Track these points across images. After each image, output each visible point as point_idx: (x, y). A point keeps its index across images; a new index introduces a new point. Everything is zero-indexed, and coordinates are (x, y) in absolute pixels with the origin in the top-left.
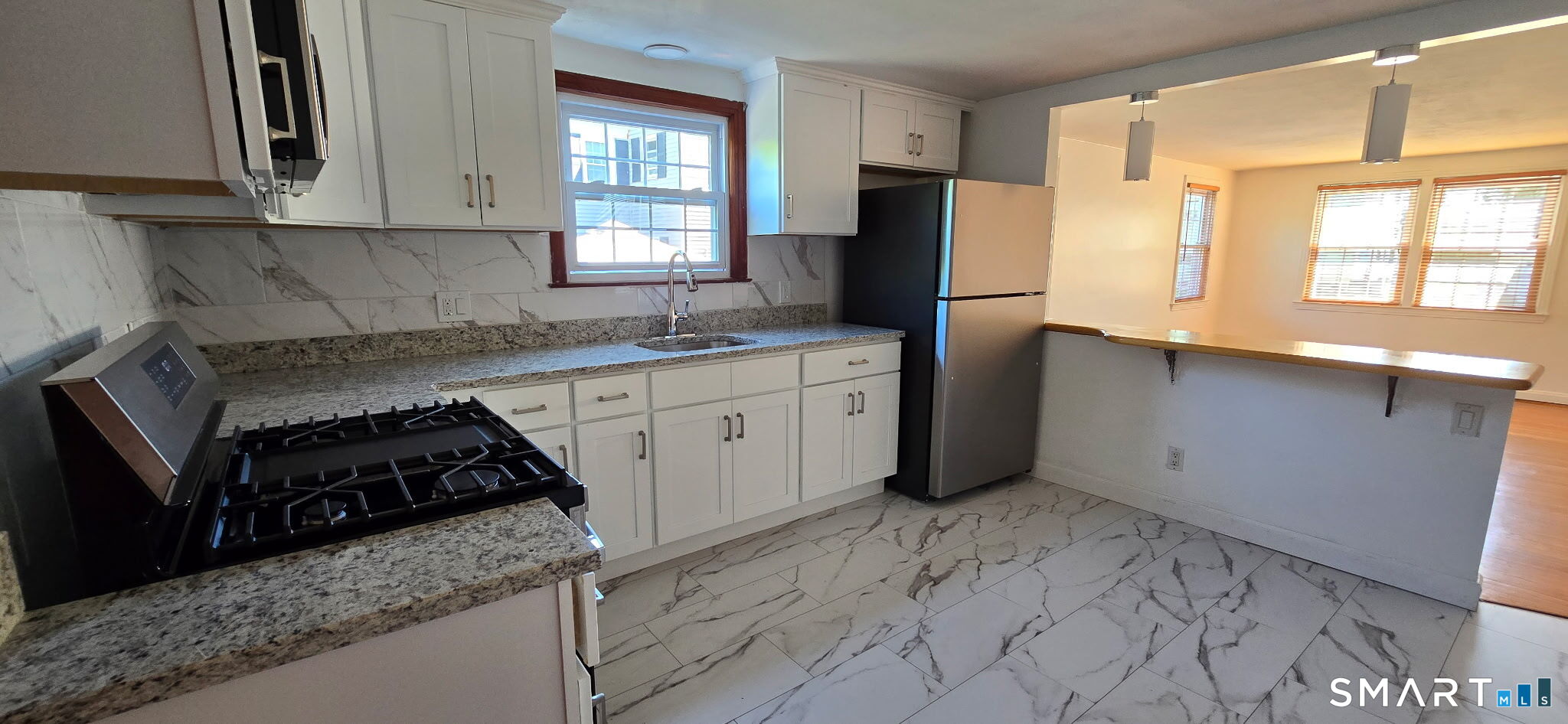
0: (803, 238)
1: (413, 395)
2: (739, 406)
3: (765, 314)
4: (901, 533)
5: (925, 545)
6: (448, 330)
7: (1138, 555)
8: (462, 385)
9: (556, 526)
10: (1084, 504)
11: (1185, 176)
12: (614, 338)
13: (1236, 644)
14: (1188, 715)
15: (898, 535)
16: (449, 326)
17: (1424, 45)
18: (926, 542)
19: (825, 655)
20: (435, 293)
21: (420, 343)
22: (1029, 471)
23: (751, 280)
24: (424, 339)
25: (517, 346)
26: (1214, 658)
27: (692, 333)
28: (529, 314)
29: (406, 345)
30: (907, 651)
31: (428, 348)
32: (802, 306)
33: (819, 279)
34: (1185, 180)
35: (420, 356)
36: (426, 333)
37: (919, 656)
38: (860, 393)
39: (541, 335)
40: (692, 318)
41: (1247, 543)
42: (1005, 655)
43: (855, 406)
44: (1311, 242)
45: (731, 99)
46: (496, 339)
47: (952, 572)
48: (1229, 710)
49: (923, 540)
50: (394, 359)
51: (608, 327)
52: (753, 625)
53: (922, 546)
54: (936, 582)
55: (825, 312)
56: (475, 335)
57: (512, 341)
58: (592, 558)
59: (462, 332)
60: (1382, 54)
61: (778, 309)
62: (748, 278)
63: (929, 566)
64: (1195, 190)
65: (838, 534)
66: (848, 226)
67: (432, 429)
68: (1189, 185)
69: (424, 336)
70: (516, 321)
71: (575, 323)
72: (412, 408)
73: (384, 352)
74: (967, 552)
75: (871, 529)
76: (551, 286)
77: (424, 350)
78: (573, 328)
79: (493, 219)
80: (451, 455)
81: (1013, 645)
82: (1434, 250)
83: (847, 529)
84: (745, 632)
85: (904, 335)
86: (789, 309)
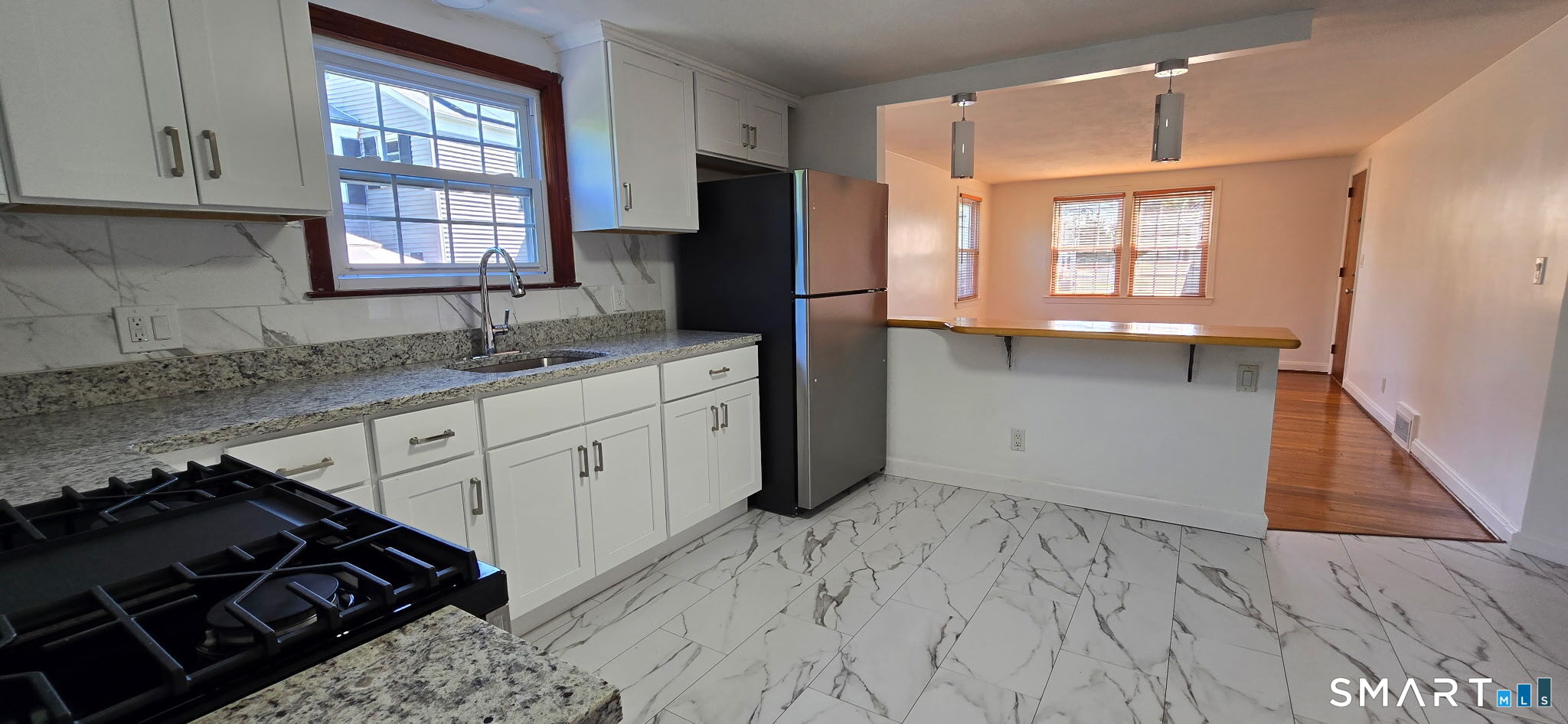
0: (634, 233)
1: (98, 466)
2: (596, 433)
3: (599, 324)
4: (782, 553)
5: (811, 562)
6: (141, 364)
7: (1008, 537)
8: (187, 441)
9: (504, 657)
10: (941, 494)
11: (958, 187)
12: (409, 362)
13: (1123, 608)
14: (1121, 690)
15: (780, 557)
16: (142, 358)
17: (1192, 60)
18: (811, 559)
19: (752, 718)
20: (113, 309)
21: (87, 385)
22: (883, 469)
23: (581, 284)
24: (95, 380)
25: (261, 381)
26: (1112, 623)
27: (514, 350)
28: (278, 335)
29: (61, 390)
30: (840, 688)
31: (105, 394)
32: (638, 313)
33: (654, 282)
34: (958, 191)
35: (91, 408)
36: (99, 371)
37: (853, 692)
38: (722, 405)
39: (300, 364)
40: (512, 332)
41: (1086, 509)
42: (937, 668)
43: (720, 419)
44: (1052, 245)
45: (543, 68)
46: (226, 372)
47: (850, 587)
48: (1149, 675)
49: (807, 556)
50: (38, 414)
51: (400, 347)
52: (652, 701)
53: (810, 565)
54: (838, 601)
55: (663, 319)
56: (189, 369)
57: (254, 375)
58: (610, 706)
59: (166, 366)
60: (1161, 67)
61: (612, 318)
62: (577, 281)
63: (824, 585)
64: (966, 200)
65: (715, 567)
66: (689, 221)
67: (164, 517)
68: (961, 195)
69: (94, 376)
70: (258, 346)
71: (351, 344)
72: (107, 485)
73: (17, 405)
74: (855, 563)
75: (749, 554)
76: (311, 296)
77: (97, 397)
78: (349, 351)
79: (217, 195)
80: (230, 560)
81: (940, 655)
82: (1139, 250)
83: (723, 559)
84: (645, 711)
85: (760, 338)
86: (626, 317)
